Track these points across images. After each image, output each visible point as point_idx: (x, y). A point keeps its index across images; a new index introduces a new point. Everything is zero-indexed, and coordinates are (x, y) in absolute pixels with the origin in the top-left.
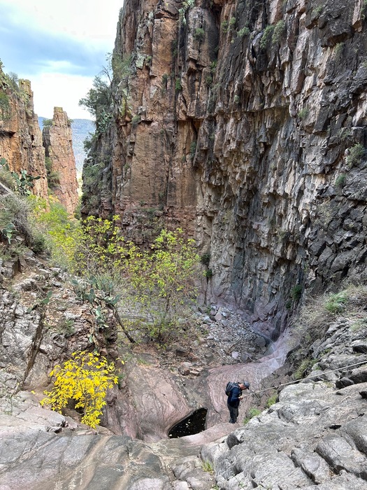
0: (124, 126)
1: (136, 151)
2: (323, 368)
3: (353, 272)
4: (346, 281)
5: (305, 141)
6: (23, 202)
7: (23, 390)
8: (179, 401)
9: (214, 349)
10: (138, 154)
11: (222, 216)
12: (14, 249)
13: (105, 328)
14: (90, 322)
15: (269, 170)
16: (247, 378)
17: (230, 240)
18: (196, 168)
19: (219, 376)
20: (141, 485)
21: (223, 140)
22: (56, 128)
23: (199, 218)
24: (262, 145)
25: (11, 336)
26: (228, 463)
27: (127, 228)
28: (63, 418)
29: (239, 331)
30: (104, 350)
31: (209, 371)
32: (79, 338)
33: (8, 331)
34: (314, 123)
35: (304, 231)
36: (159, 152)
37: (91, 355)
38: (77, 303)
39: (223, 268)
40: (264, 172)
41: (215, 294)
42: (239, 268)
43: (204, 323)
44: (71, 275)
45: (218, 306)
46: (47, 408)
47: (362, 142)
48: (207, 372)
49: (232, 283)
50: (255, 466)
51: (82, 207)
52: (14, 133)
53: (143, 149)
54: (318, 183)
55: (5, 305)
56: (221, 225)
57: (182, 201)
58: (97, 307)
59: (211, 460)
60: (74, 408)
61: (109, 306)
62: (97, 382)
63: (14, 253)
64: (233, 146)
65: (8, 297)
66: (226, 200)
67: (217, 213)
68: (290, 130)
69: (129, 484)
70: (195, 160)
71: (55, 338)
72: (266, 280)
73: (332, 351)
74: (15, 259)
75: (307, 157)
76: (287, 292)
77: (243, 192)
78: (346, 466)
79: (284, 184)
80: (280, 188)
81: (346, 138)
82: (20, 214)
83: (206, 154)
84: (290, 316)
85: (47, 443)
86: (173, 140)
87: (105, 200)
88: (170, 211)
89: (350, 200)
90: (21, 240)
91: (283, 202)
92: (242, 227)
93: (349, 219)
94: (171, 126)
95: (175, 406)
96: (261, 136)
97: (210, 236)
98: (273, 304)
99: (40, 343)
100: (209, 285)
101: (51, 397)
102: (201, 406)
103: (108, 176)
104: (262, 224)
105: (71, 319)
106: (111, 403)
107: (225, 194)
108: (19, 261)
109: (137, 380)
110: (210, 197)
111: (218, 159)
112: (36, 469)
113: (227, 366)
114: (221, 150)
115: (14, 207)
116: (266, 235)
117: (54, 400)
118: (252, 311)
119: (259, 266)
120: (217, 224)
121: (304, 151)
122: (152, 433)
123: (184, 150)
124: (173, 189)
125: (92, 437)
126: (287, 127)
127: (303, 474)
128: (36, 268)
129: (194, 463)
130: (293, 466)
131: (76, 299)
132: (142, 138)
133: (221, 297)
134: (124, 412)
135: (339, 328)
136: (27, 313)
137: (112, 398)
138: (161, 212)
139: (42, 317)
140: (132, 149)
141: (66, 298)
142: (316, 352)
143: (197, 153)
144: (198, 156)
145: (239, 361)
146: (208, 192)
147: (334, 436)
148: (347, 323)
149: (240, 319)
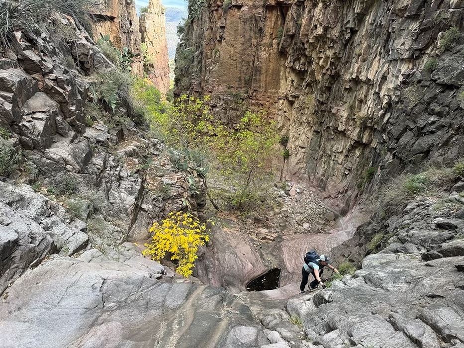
0: (216, 10)
1: (225, 35)
2: (402, 241)
3: (436, 155)
4: (427, 164)
5: (395, 25)
6: (125, 76)
7: (128, 241)
8: (257, 260)
9: (288, 220)
10: (227, 38)
11: (302, 101)
12: (118, 119)
13: (197, 194)
14: (184, 188)
15: (354, 56)
16: (317, 246)
17: (309, 123)
18: (283, 53)
19: (292, 242)
20: (238, 331)
21: (309, 26)
22: (151, 15)
23: (281, 101)
24: (349, 31)
25: (117, 195)
26: (317, 319)
27: (214, 109)
28: (162, 267)
29: (311, 206)
30: (195, 213)
31: (283, 237)
32: (175, 201)
33: (114, 190)
34: (407, 6)
35: (383, 115)
36: (247, 37)
37: (185, 215)
38: (173, 171)
39: (300, 149)
40: (349, 58)
41: (290, 172)
42: (315, 150)
43: (280, 197)
44: (167, 147)
45: (293, 183)
46: (148, 258)
47: (458, 25)
48: (281, 238)
49: (307, 163)
50: (352, 325)
51: (174, 88)
52: (115, 18)
53: (233, 33)
54: (405, 68)
55: (111, 167)
56: (301, 108)
57: (266, 85)
58: (189, 176)
59: (299, 315)
60: (170, 259)
61: (200, 175)
62: (191, 239)
63: (118, 122)
64: (320, 31)
65: (114, 160)
66: (308, 85)
67: (298, 97)
68: (379, 15)
69: (227, 330)
70: (281, 45)
71: (154, 199)
72: (340, 162)
73: (411, 226)
74: (119, 128)
75: (396, 42)
76: (360, 172)
77: (326, 77)
78: (459, 336)
79: (368, 69)
80: (362, 74)
81: (441, 21)
82: (122, 87)
83: (292, 40)
84: (360, 195)
85: (151, 288)
86: (261, 24)
87: (195, 82)
88: (254, 94)
89: (439, 85)
90: (124, 111)
91: (365, 87)
92: (322, 111)
93: (435, 104)
94: (260, 10)
95: (253, 264)
96: (349, 21)
97: (289, 120)
98: (345, 183)
99: (142, 203)
100: (286, 164)
101: (151, 249)
102: (275, 267)
103: (199, 59)
104: (341, 108)
105: (168, 184)
106: (201, 258)
107: (308, 79)
108: (122, 129)
109: (221, 239)
110: (293, 81)
111: (303, 44)
112: (143, 309)
113: (298, 235)
114: (307, 35)
115: (117, 80)
116: (344, 120)
117: (153, 252)
118: (324, 188)
119: (334, 149)
120: (298, 108)
121: (393, 36)
122: (234, 285)
123: (271, 35)
124: (258, 73)
125: (190, 285)
126: (377, 12)
127: (406, 339)
128: (137, 138)
129: (281, 316)
130: (392, 329)
131: (172, 167)
132: (232, 23)
133: (296, 175)
134: (211, 266)
135: (418, 206)
136: (130, 176)
137: (201, 254)
138: (246, 95)
139: (144, 181)
140: (221, 34)
141: (163, 166)
142: (392, 228)
143: (283, 38)
144: (284, 41)
145: (309, 231)
146: (292, 76)
147: (440, 305)
148: (427, 202)
149: (312, 195)
